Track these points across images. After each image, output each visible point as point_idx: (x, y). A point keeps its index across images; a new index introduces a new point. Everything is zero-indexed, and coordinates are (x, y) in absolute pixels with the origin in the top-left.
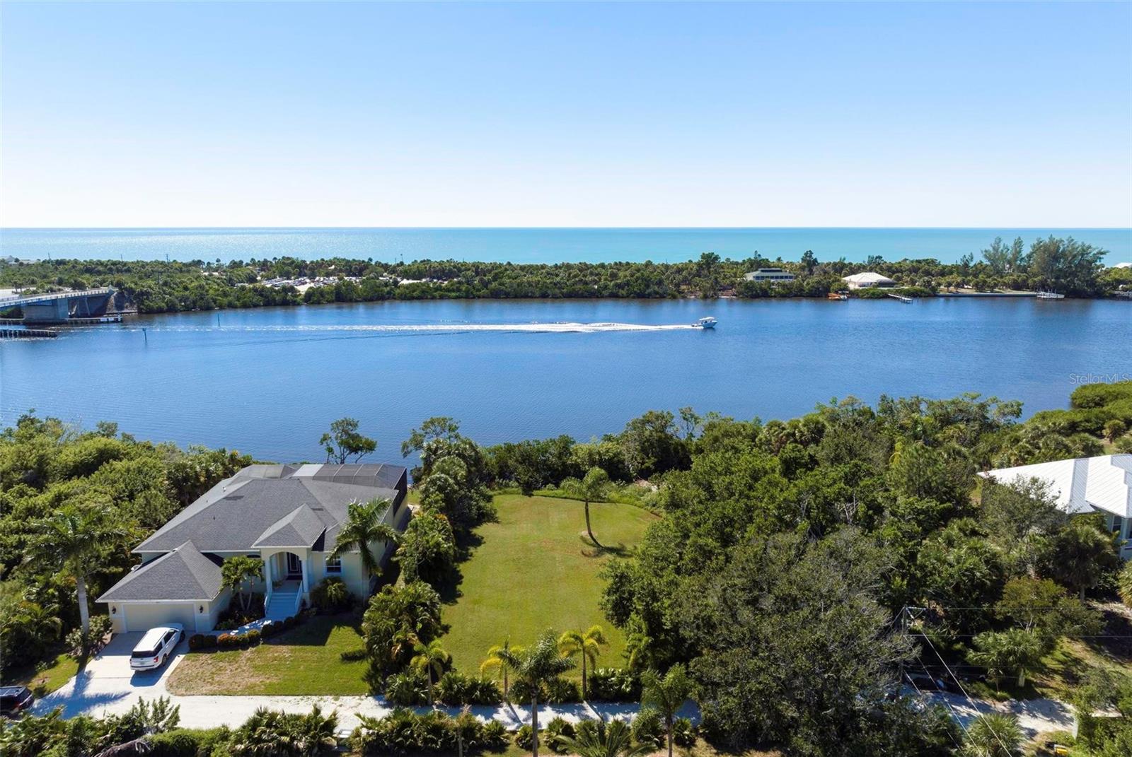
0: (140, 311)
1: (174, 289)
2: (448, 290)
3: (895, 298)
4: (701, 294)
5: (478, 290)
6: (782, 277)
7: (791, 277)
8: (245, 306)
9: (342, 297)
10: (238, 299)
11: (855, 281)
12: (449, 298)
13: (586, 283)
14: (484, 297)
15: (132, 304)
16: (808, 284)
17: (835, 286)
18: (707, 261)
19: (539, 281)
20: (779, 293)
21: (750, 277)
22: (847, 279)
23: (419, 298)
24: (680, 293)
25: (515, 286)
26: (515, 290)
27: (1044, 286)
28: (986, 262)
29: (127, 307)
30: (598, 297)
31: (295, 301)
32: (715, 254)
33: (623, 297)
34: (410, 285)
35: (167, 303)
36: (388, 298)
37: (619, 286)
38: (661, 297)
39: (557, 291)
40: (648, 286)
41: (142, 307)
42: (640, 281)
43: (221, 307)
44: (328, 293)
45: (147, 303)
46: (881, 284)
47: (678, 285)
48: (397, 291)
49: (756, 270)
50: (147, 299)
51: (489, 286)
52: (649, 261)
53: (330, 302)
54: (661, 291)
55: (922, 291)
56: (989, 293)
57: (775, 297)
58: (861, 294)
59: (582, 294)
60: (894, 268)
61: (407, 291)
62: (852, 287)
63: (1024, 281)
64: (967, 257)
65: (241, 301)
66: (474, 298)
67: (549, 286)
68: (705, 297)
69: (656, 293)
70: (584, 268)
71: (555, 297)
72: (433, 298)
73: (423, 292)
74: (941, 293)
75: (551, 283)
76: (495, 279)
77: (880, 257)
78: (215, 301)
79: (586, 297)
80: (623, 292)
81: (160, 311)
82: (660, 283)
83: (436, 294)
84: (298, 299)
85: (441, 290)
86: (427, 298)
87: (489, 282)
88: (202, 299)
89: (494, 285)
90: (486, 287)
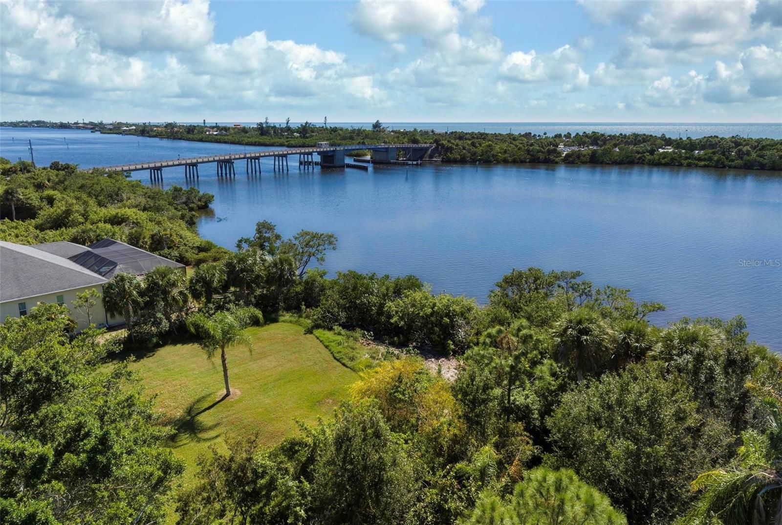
2: (700, 159)
5: (733, 161)
8: (515, 162)
9: (595, 161)
14: (735, 167)
31: (555, 161)
35: (460, 155)
36: (637, 163)
41: (445, 157)
43: (498, 163)
44: (584, 156)
45: (449, 155)
50: (451, 153)
53: (584, 163)
65: (513, 159)
66: (724, 167)
72: (681, 165)
81: (454, 162)
83: (685, 162)
84: (559, 160)
90: (742, 159)
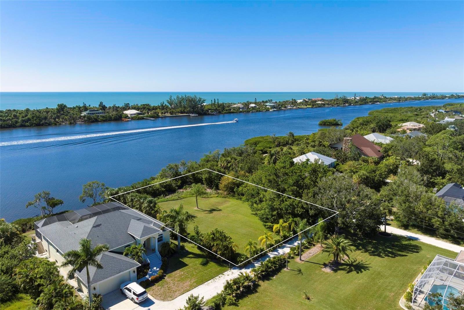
3: (145, 119)
4: (68, 122)
6: (99, 113)
16: (112, 115)
21: (85, 114)
24: (57, 122)
30: (14, 127)
33: (28, 126)
38: (50, 124)
40: (40, 120)
42: (35, 118)
46: (139, 114)
47: (55, 119)
49: (87, 111)
56: (175, 115)
57: (101, 121)
63: (184, 111)
69: (46, 123)
74: (159, 116)
79: (7, 127)
82: (46, 118)
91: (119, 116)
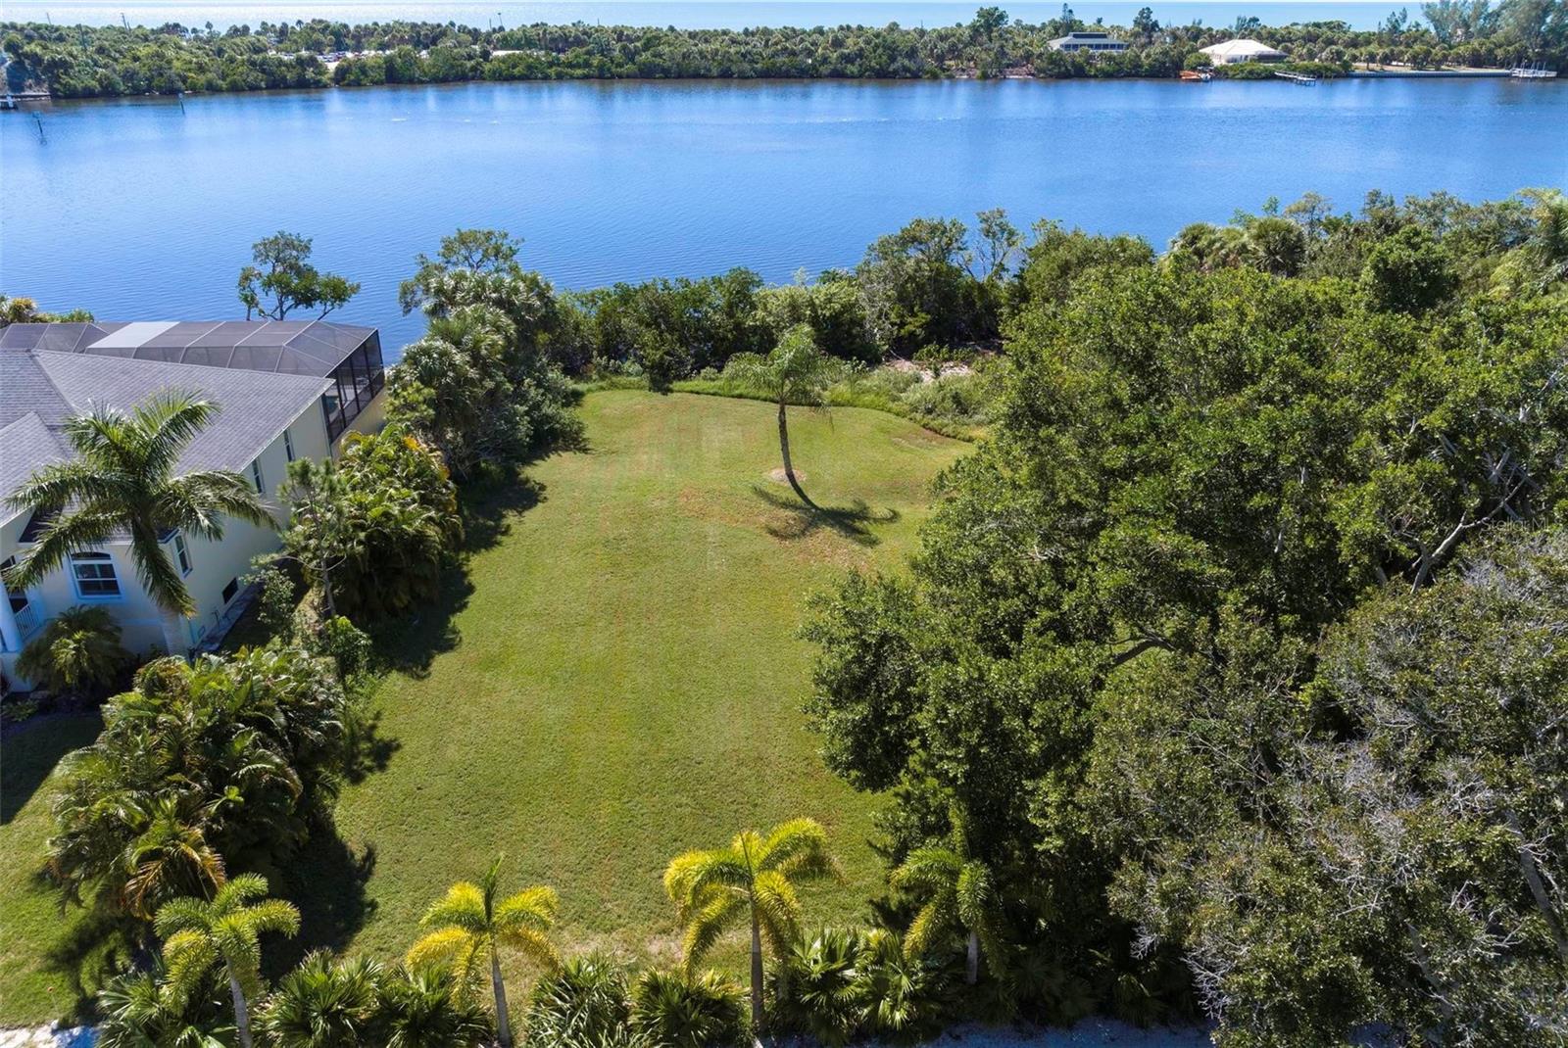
0: (54, 95)
1: (116, 60)
2: (570, 66)
3: (1285, 79)
4: (978, 73)
5: (620, 66)
6: (1106, 46)
7: (1120, 46)
8: (236, 89)
9: (396, 77)
10: (224, 77)
11: (1220, 54)
12: (572, 77)
13: (794, 53)
14: (628, 77)
15: (39, 82)
16: (1148, 56)
17: (1191, 59)
18: (987, 21)
19: (717, 50)
20: (1102, 70)
21: (1056, 45)
22: (1207, 50)
23: (523, 78)
24: (944, 70)
25: (679, 59)
26: (678, 64)
27: (1520, 59)
28: (1426, 24)
29: (30, 87)
30: (812, 77)
31: (319, 81)
32: (1001, 9)
33: (852, 77)
34: (509, 56)
35: (100, 81)
36: (473, 78)
37: (848, 59)
38: (916, 76)
39: (746, 66)
40: (893, 59)
41: (56, 86)
42: (880, 51)
43: (195, 91)
44: (373, 69)
45: (65, 79)
46: (1262, 58)
47: (941, 58)
48: (487, 67)
49: (1066, 35)
50: (66, 73)
51: (638, 58)
52: (895, 24)
53: (376, 83)
54: (913, 66)
55: (1327, 69)
56: (1432, 71)
57: (1095, 77)
58: (1231, 73)
59: (788, 71)
60: (1278, 36)
61: (503, 67)
62: (1216, 63)
63: (1490, 51)
64: (1397, 15)
65: (228, 80)
66: (612, 77)
67: (734, 58)
68: (985, 77)
69: (906, 69)
70: (790, 34)
71: (743, 77)
72: (546, 78)
73: (530, 67)
74: (1357, 71)
75: (737, 53)
76: (646, 47)
77: (1255, 20)
78: (184, 80)
79: (795, 77)
80: (852, 69)
81: (89, 95)
82: (912, 53)
83: (552, 71)
84: (325, 79)
85: (559, 65)
86: (536, 78)
87: (637, 52)
88: (161, 75)
89: (645, 57)
90: (632, 60)
91: (1173, 62)
